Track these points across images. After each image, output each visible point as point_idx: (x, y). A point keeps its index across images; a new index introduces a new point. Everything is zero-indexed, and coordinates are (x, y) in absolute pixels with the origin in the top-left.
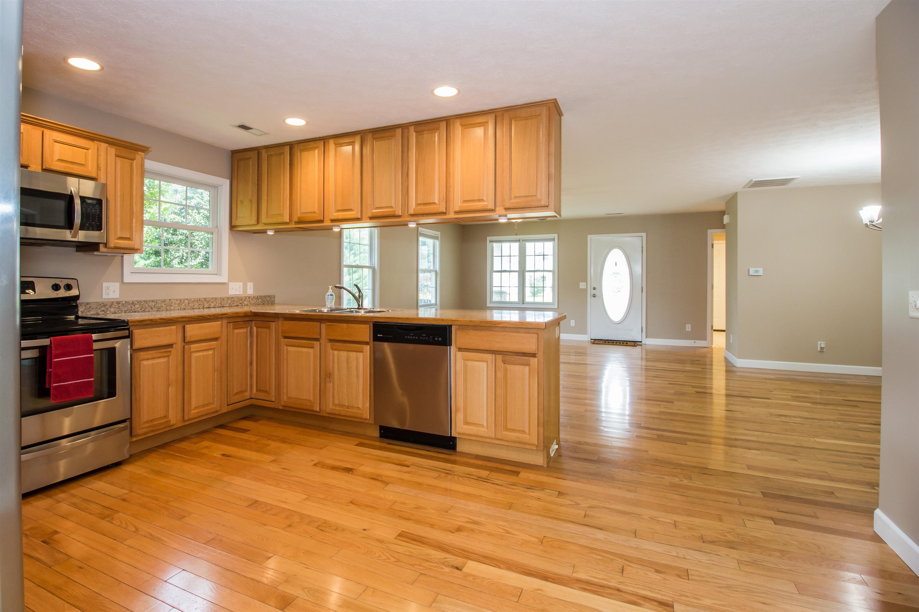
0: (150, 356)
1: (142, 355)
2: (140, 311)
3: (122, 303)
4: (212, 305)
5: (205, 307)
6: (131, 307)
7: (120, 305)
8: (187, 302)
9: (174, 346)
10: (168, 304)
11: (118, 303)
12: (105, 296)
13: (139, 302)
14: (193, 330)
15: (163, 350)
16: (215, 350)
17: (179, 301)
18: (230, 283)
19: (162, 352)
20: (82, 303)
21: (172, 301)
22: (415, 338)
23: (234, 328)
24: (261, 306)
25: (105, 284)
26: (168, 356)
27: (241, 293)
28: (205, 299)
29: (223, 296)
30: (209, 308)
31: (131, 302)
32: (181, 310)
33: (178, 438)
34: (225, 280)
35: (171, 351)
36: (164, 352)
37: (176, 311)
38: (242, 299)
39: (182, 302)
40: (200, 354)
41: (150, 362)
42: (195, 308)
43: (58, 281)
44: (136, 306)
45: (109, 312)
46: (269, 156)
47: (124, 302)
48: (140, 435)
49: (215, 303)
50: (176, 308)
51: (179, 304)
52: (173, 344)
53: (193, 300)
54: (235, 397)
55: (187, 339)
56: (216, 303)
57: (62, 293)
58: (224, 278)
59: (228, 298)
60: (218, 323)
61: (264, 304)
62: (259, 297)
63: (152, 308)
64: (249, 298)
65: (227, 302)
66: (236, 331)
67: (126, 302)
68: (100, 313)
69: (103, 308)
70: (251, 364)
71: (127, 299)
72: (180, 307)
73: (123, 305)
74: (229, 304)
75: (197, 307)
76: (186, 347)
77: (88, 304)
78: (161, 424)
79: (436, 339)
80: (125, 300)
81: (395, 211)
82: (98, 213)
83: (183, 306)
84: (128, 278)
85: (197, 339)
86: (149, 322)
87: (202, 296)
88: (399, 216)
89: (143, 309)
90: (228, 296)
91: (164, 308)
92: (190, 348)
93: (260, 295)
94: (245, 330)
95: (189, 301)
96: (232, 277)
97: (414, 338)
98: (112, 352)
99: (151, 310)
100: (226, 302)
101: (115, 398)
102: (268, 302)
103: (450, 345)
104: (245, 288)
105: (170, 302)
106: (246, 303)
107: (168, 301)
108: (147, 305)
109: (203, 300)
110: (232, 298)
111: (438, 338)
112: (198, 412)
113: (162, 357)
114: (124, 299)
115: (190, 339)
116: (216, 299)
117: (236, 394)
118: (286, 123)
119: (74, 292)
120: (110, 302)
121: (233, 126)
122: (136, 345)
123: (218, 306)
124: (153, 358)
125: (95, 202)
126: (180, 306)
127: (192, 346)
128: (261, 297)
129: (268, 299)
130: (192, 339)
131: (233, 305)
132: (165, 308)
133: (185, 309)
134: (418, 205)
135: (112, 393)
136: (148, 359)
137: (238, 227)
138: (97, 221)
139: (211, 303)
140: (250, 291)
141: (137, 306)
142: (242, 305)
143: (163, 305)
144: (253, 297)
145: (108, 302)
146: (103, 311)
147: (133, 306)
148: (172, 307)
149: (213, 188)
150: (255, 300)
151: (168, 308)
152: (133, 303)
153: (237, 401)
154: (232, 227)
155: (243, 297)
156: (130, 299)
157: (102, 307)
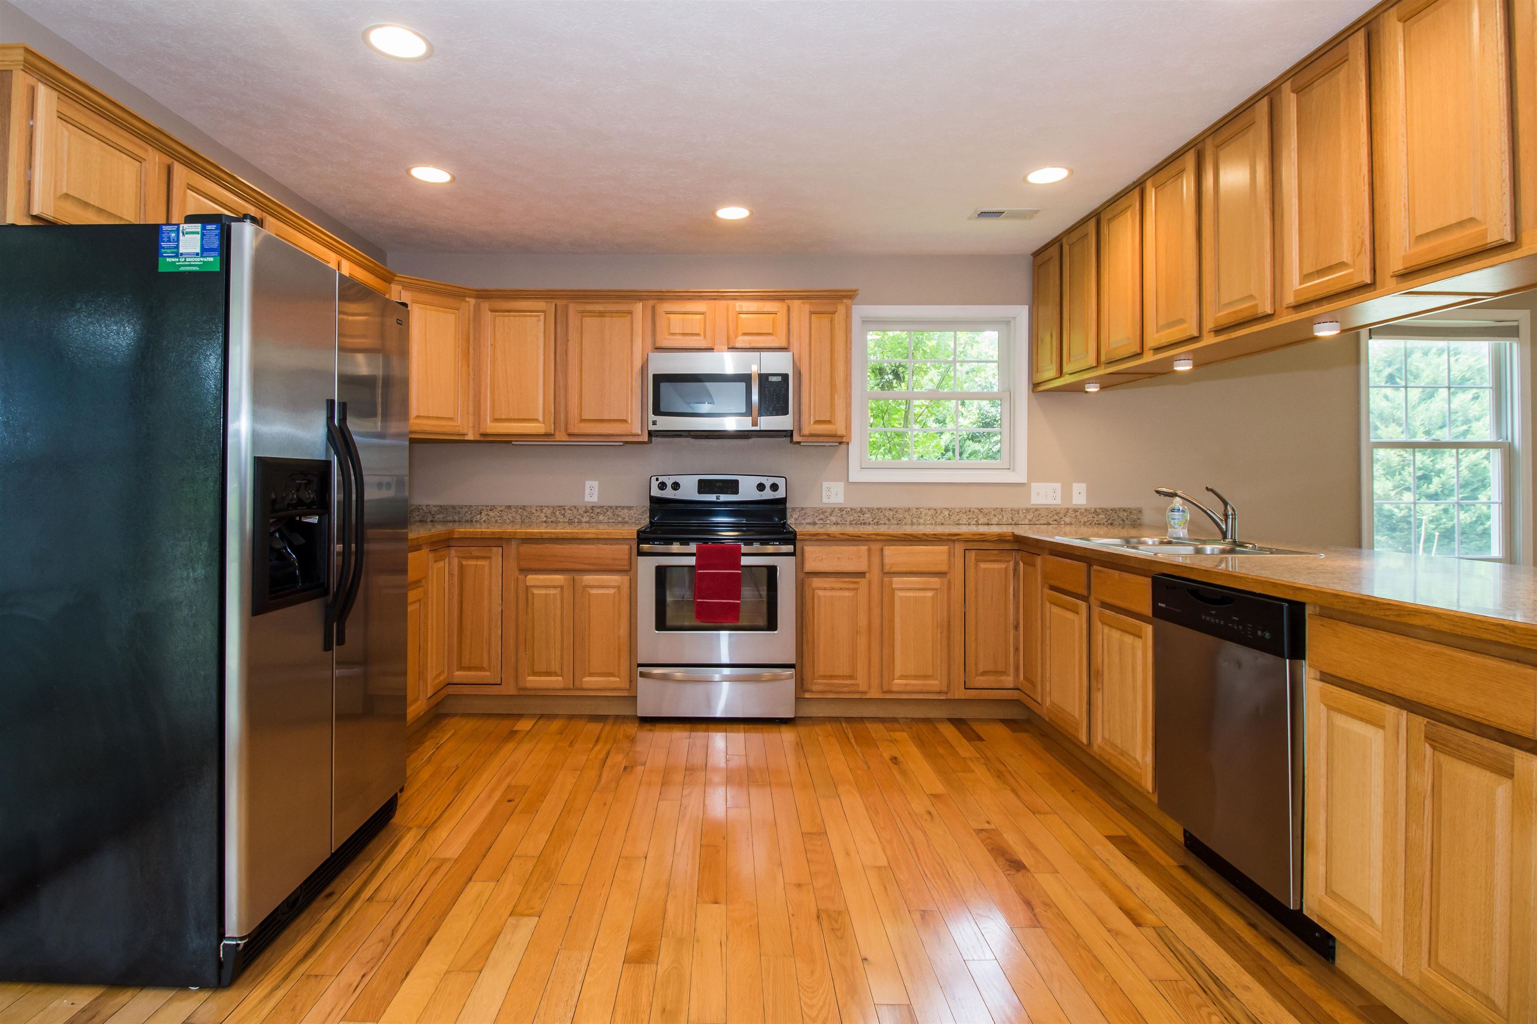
0: (827, 586)
1: (817, 582)
2: (872, 522)
3: (846, 510)
4: (995, 520)
5: (980, 522)
6: (859, 516)
7: (844, 513)
8: (947, 513)
9: (867, 575)
10: (915, 514)
11: (841, 510)
12: (825, 500)
13: (870, 510)
14: (895, 555)
15: (847, 580)
16: (939, 592)
17: (933, 511)
18: (1034, 485)
19: (846, 582)
20: (797, 508)
21: (922, 510)
22: (1219, 621)
23: (977, 561)
24: (1106, 529)
25: (825, 485)
26: (857, 589)
27: (1058, 501)
28: (980, 510)
29: (1016, 505)
30: (988, 524)
31: (859, 510)
32: (936, 524)
33: (881, 716)
34: (1023, 479)
35: (859, 582)
36: (849, 582)
37: (928, 526)
38: (1057, 514)
39: (939, 513)
40: (910, 594)
41: (828, 593)
43: (763, 480)
44: (865, 515)
45: (828, 522)
46: (1071, 246)
47: (849, 510)
48: (813, 692)
49: (1000, 517)
50: (928, 522)
51: (933, 516)
52: (865, 573)
53: (958, 511)
54: (982, 678)
55: (887, 569)
56: (1003, 517)
57: (768, 494)
58: (1019, 476)
59: (1028, 510)
60: (945, 548)
61: (1111, 524)
62: (1098, 511)
63: (889, 520)
64: (1075, 511)
65: (1025, 516)
66: (983, 566)
67: (852, 509)
68: (817, 522)
69: (822, 516)
70: (1016, 627)
71: (854, 506)
73: (848, 513)
74: (1030, 520)
75: (965, 522)
76: (886, 579)
77: (802, 509)
78: (846, 686)
79: (1259, 633)
80: (851, 507)
81: (1256, 306)
82: (783, 392)
83: (940, 519)
84: (856, 475)
85: (904, 569)
86: (826, 537)
87: (975, 504)
88: (1268, 317)
89: (875, 521)
90: (1029, 506)
91: (908, 520)
92: (891, 583)
93: (1104, 506)
94: (1003, 566)
96: (1036, 472)
97: (1217, 621)
98: (772, 571)
99: (887, 522)
100: (1022, 516)
101: (776, 632)
102: (1123, 521)
103: (1303, 657)
104: (1067, 493)
105: (919, 512)
106: (1068, 520)
107: (915, 510)
108: (882, 515)
109: (976, 511)
110: (1037, 510)
111: (1263, 632)
112: (906, 685)
113: (847, 589)
114: (849, 505)
115: (890, 569)
116: (1002, 511)
117: (984, 673)
118: (1029, 183)
119: (780, 494)
120: (830, 508)
121: (969, 218)
122: (810, 566)
123: (1006, 523)
124: (833, 589)
125: (779, 379)
126: (935, 518)
127: (895, 579)
128: (1105, 510)
129: (1124, 515)
130: (894, 569)
131: (1037, 523)
132: (910, 520)
133: (942, 524)
134: (1305, 278)
135: (772, 624)
136: (825, 589)
137: (1042, 384)
138: (781, 403)
139: (992, 517)
140: (1080, 497)
141: (867, 515)
142: (1059, 524)
143: (906, 515)
144: (1086, 510)
145: (827, 508)
146: (821, 519)
147: (862, 515)
148: (921, 520)
149: (1003, 325)
150: (1090, 516)
152: (861, 511)
153: (985, 686)
154: (1035, 386)
155: (1061, 509)
156: (857, 505)
157: (819, 515)
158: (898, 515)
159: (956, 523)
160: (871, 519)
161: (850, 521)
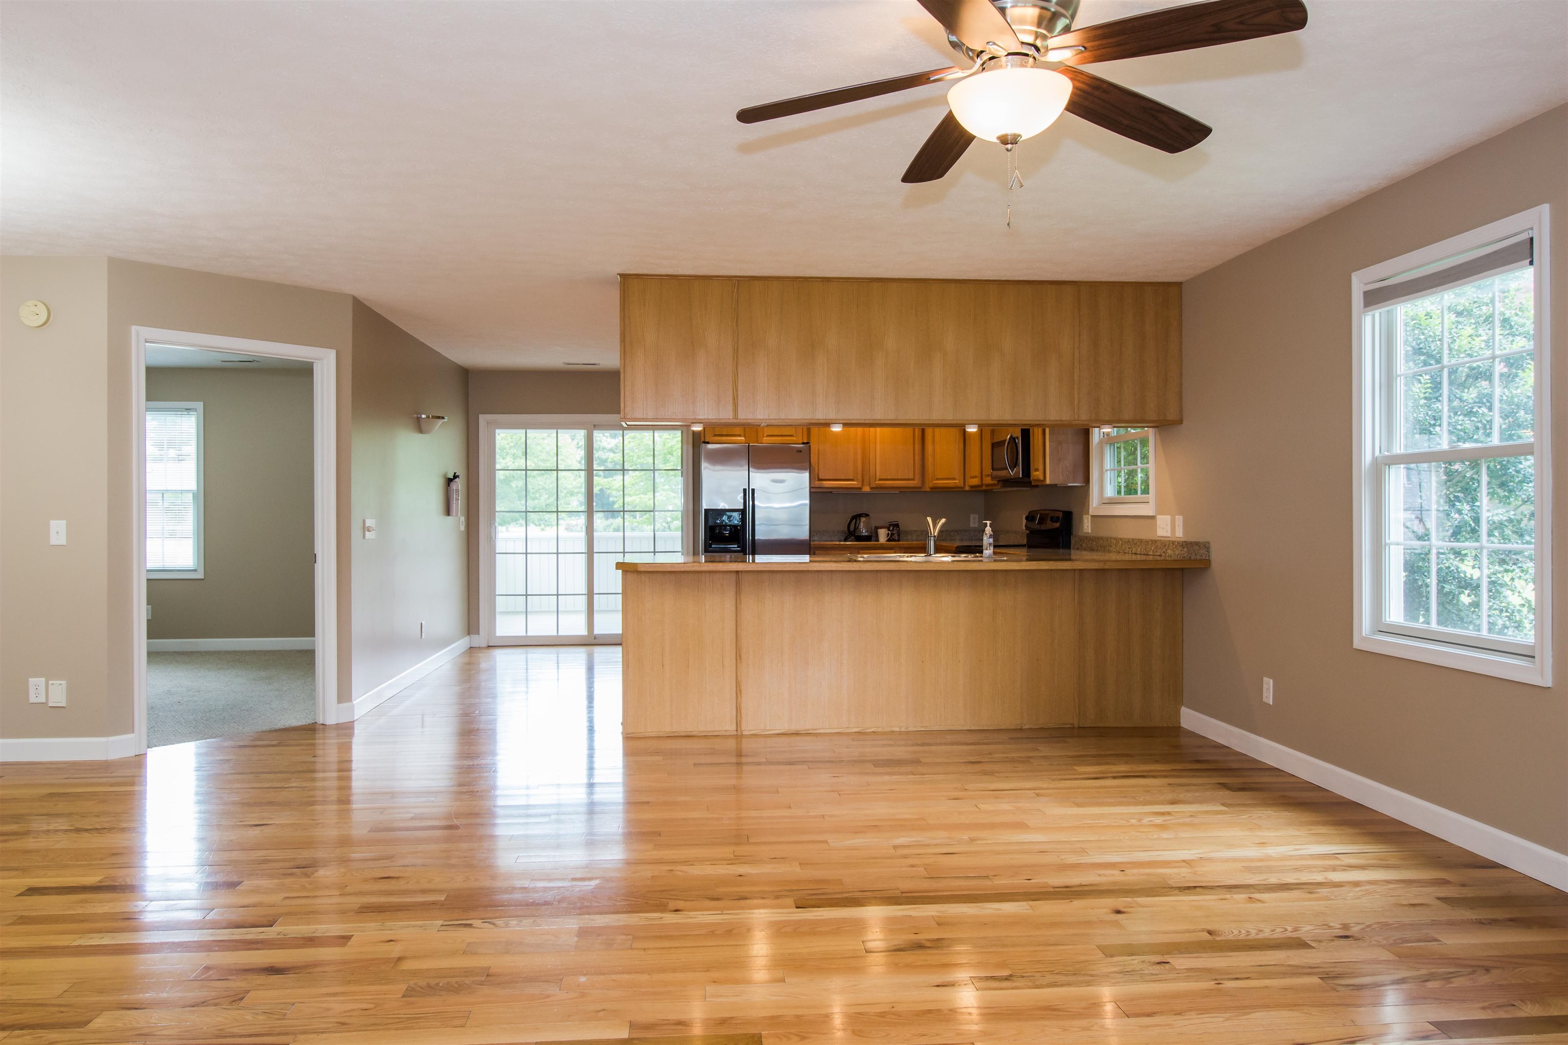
18: (1158, 517)
25: (1084, 517)
27: (1169, 534)
30: (1136, 554)
34: (1153, 512)
37: (1114, 554)
38: (1165, 546)
58: (1152, 509)
62: (1184, 544)
65: (1151, 547)
73: (1088, 541)
84: (1092, 510)
91: (1107, 548)
104: (1173, 526)
105: (1111, 542)
106: (1169, 552)
109: (1132, 541)
114: (1094, 534)
116: (1142, 542)
123: (1143, 553)
128: (1187, 543)
129: (1196, 548)
140: (1179, 532)
144: (1178, 543)
155: (1167, 541)
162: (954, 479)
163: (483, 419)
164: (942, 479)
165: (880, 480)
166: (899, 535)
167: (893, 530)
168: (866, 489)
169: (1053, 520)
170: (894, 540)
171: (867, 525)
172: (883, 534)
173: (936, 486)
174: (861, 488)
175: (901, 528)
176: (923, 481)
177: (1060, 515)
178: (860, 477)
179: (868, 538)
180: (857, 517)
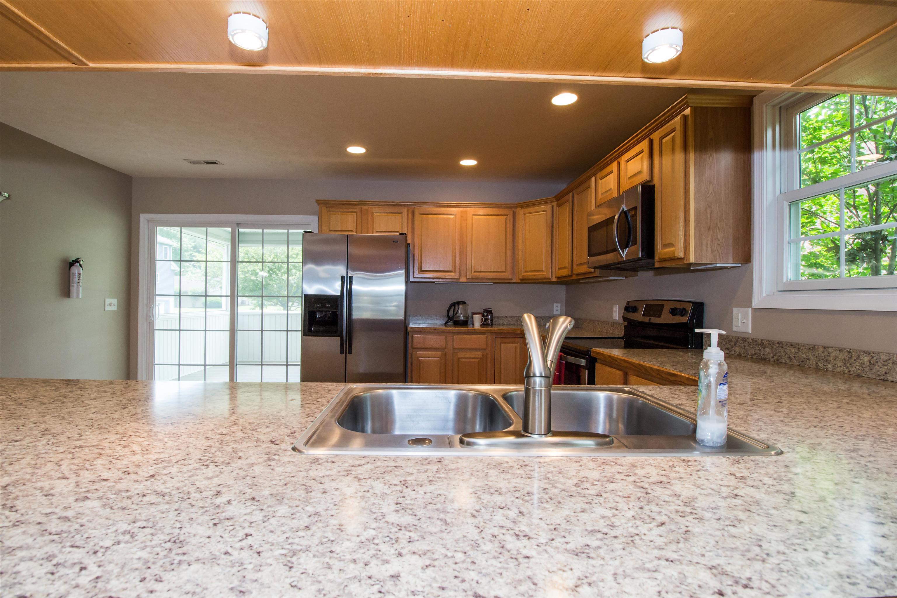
2: (772, 359)
6: (760, 350)
7: (746, 344)
8: (866, 359)
12: (734, 328)
13: (771, 343)
17: (846, 354)
25: (735, 310)
39: (854, 358)
42: (890, 378)
43: (678, 305)
44: (766, 349)
47: (750, 340)
50: (839, 369)
51: (845, 362)
53: (883, 357)
57: (676, 319)
63: (790, 358)
72: (847, 368)
83: (855, 367)
84: (758, 302)
89: (776, 358)
95: (873, 357)
99: (788, 361)
107: (821, 349)
108: (782, 350)
114: (761, 336)
119: (685, 319)
126: (848, 365)
141: (768, 350)
143: (811, 356)
148: (829, 366)
151: (820, 365)
152: (762, 344)
158: (800, 354)
159: (882, 377)
160: (771, 355)
161: (752, 355)
162: (542, 271)
163: (143, 218)
164: (531, 271)
165: (475, 272)
166: (492, 320)
167: (487, 316)
168: (463, 280)
169: (683, 312)
170: (488, 325)
171: (465, 310)
172: (477, 321)
173: (525, 277)
174: (459, 279)
175: (495, 314)
176: (513, 273)
177: (689, 308)
178: (457, 270)
179: (465, 323)
180: (455, 305)
